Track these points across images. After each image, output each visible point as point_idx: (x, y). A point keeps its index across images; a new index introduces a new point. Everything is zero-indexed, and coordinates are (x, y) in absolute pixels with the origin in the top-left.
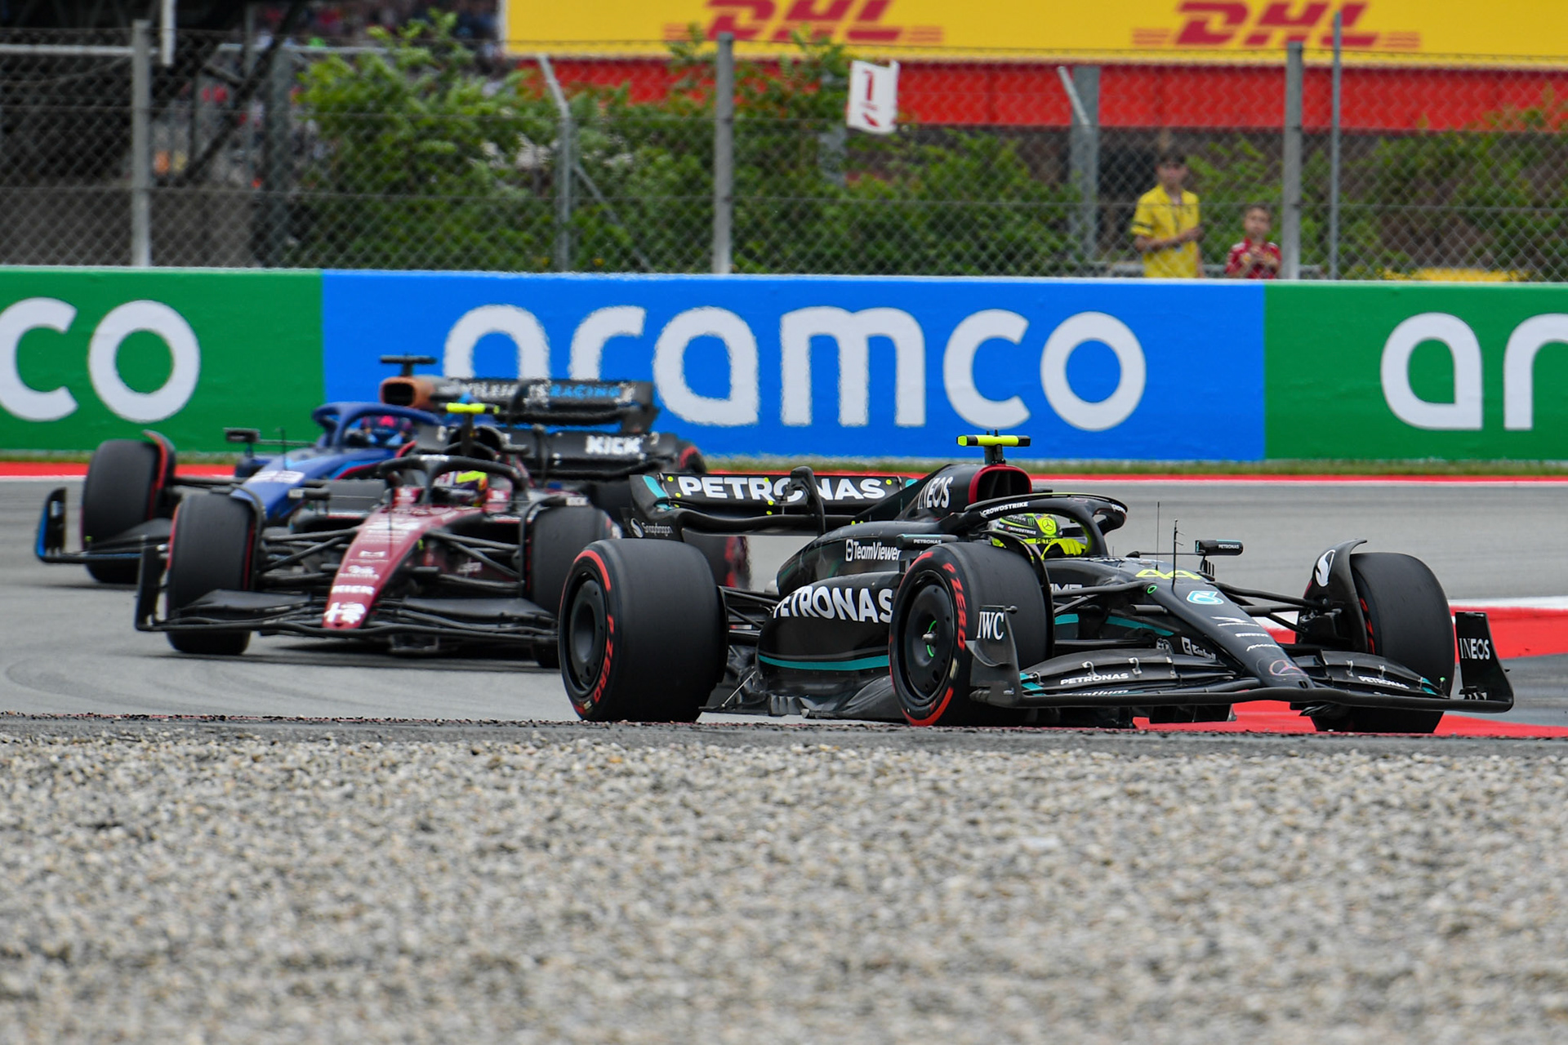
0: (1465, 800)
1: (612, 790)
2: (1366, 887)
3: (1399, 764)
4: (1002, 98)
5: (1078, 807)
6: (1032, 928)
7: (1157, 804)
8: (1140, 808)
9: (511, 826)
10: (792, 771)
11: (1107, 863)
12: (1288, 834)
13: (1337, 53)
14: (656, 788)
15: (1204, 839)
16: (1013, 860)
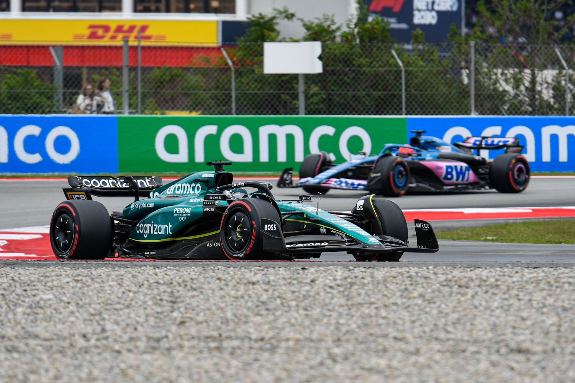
0: (184, 281)
2: (152, 309)
3: (163, 270)
4: (31, 57)
5: (59, 285)
6: (45, 324)
7: (85, 284)
8: (79, 285)
11: (69, 303)
12: (127, 293)
13: (139, 41)
15: (100, 295)
16: (38, 302)
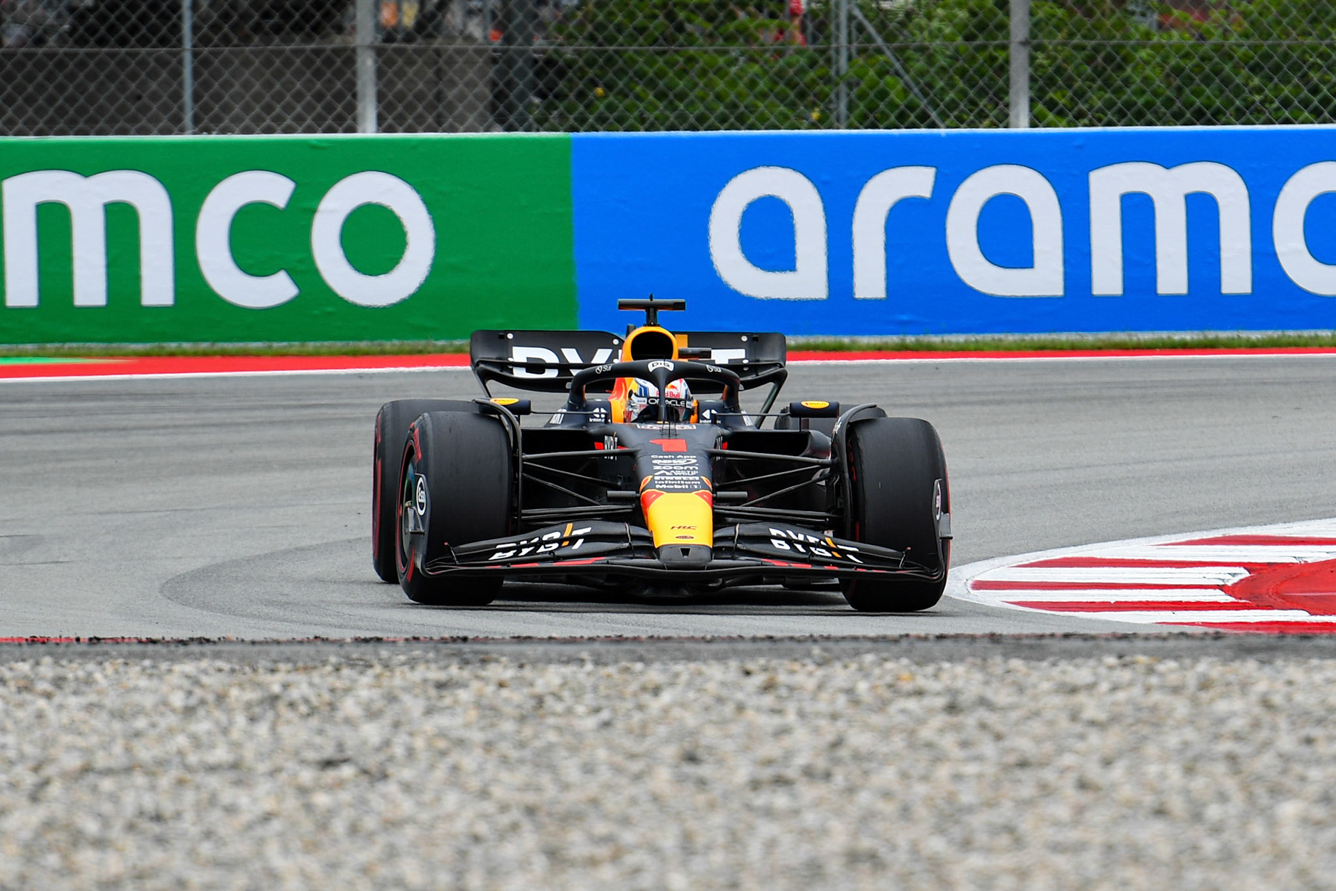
1: (903, 711)
9: (788, 755)
10: (1104, 686)
14: (952, 708)
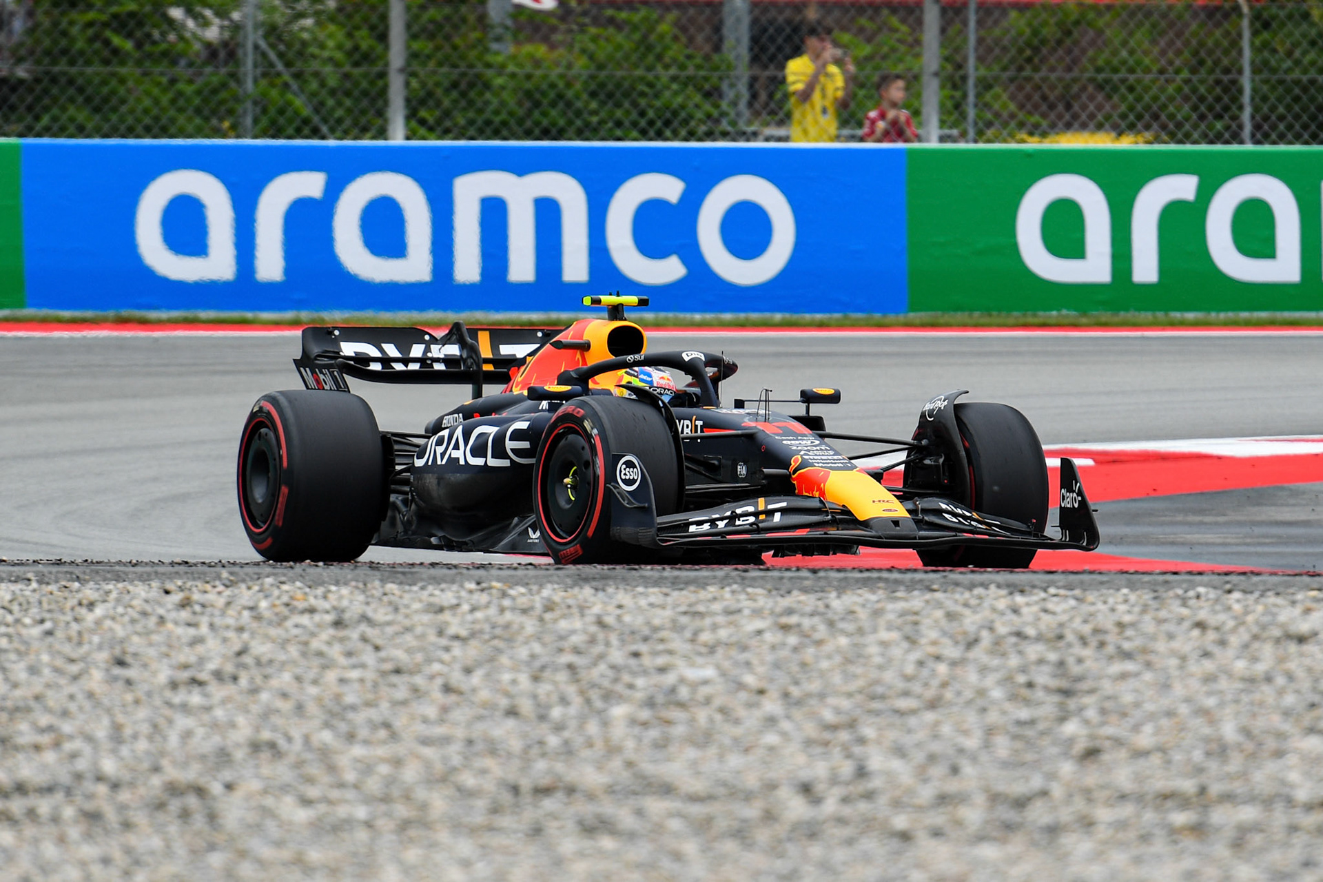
0: (1096, 631)
1: (296, 626)
2: (1005, 713)
3: (1035, 598)
5: (734, 639)
6: (691, 753)
7: (808, 637)
8: (792, 640)
9: (202, 661)
10: (465, 607)
11: (761, 692)
12: (931, 663)
14: (338, 624)
15: (852, 669)
16: (673, 690)
